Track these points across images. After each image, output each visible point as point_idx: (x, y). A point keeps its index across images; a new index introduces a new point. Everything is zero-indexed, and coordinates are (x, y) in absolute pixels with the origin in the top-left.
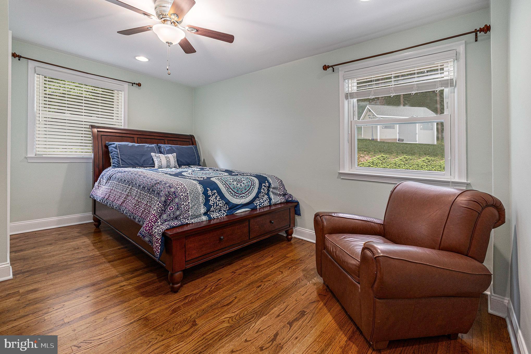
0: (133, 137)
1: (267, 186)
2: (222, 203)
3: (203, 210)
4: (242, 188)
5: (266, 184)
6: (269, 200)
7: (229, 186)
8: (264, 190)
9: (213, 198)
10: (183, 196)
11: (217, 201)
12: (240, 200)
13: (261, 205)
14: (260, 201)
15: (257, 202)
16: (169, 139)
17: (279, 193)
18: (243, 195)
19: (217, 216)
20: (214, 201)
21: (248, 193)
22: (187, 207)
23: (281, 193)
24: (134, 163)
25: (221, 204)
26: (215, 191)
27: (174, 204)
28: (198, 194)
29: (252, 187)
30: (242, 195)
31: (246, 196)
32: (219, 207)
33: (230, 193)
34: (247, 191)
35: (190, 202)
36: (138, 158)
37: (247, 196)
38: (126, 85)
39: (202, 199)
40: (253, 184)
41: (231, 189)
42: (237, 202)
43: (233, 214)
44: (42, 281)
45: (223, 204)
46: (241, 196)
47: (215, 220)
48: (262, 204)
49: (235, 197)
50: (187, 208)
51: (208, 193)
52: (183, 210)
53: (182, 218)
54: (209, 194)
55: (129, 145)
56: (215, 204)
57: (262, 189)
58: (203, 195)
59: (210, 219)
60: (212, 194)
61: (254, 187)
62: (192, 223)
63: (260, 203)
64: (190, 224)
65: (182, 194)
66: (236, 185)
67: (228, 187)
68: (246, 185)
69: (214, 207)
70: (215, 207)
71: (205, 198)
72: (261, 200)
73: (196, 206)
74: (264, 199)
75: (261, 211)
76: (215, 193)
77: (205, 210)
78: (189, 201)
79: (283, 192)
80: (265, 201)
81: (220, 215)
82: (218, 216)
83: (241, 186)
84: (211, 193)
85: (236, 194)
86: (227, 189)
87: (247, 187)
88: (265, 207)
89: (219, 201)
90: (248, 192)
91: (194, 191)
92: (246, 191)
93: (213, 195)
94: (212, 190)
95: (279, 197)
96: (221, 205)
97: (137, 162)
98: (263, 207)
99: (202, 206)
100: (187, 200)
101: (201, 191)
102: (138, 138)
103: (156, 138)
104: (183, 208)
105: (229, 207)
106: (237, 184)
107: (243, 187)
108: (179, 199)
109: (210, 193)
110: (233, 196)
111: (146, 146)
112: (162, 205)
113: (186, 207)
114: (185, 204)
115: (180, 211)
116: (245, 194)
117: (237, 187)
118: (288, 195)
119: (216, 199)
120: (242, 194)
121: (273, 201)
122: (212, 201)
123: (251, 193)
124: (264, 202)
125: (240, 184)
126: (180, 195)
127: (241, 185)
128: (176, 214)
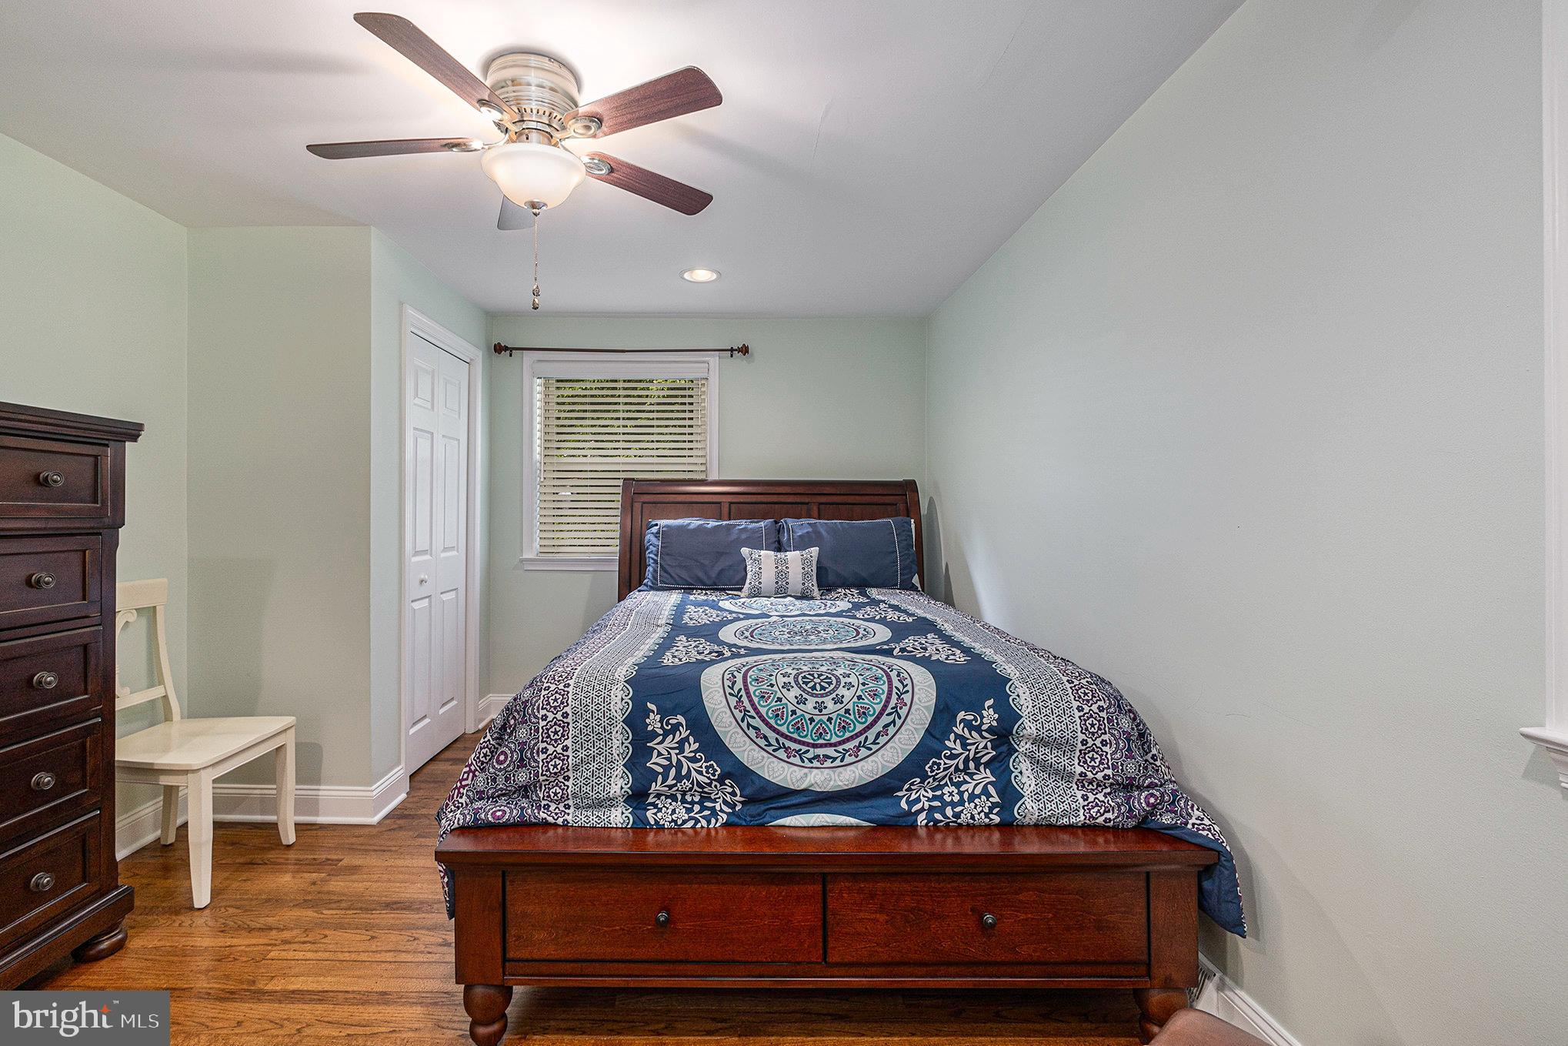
0: (720, 503)
1: (984, 727)
2: (707, 772)
3: (620, 782)
4: (825, 718)
5: (982, 717)
6: (996, 799)
7: (753, 705)
8: (964, 746)
9: (665, 744)
10: (545, 723)
11: (683, 759)
12: (806, 770)
13: (938, 816)
14: (939, 793)
15: (917, 798)
16: (823, 499)
17: (1079, 770)
18: (830, 751)
19: (675, 822)
20: (669, 759)
21: (858, 748)
22: (558, 762)
23: (1100, 776)
24: (690, 578)
25: (700, 773)
26: (681, 719)
27: (512, 746)
28: (604, 722)
29: (885, 720)
30: (821, 751)
31: (842, 761)
32: (692, 783)
33: (752, 733)
34: (852, 738)
35: (569, 745)
36: (706, 562)
37: (847, 760)
38: (713, 360)
39: (619, 742)
40: (893, 711)
41: (761, 717)
42: (785, 778)
43: (762, 825)
44: (390, 851)
45: (714, 775)
46: (817, 757)
47: (666, 837)
48: (949, 812)
49: (781, 754)
50: (555, 766)
51: (648, 721)
52: (540, 771)
53: (541, 796)
54: (650, 728)
55: (689, 528)
56: (673, 772)
57: (952, 737)
58: (624, 726)
59: (640, 827)
60: (662, 727)
61: (899, 722)
62: (566, 825)
63: (937, 804)
64: (556, 825)
65: (544, 712)
66: (794, 701)
67: (749, 708)
68: (850, 706)
69: (664, 780)
70: (670, 782)
71: (631, 738)
72: (946, 790)
73: (594, 766)
74: (970, 787)
75: (936, 849)
76: (676, 728)
77: (626, 788)
78: (569, 743)
79: (1109, 772)
80: (973, 797)
81: (691, 818)
82: (679, 822)
83: (820, 711)
84: (659, 725)
85: (788, 744)
86: (739, 716)
87: (852, 717)
88: (970, 827)
89: (694, 760)
90: (856, 742)
91: (592, 708)
92: (848, 735)
93: (666, 734)
94: (664, 713)
95: (1079, 794)
96: (702, 779)
97: (701, 574)
98: (955, 829)
99: (620, 769)
100: (563, 736)
101: (618, 711)
102: (731, 503)
103: (782, 499)
104: (541, 764)
105: (748, 791)
106: (801, 701)
107: (834, 716)
108: (531, 729)
109: (654, 722)
110: (770, 749)
111: (738, 527)
112: (493, 739)
113: (553, 763)
114: (551, 749)
115: (530, 773)
116: (840, 748)
117: (794, 712)
118: (1152, 795)
119: (682, 751)
120: (822, 746)
121: (1029, 809)
122: (660, 754)
123: (873, 747)
124: (961, 802)
125: (820, 700)
126: (536, 717)
127: (820, 707)
128: (514, 781)
